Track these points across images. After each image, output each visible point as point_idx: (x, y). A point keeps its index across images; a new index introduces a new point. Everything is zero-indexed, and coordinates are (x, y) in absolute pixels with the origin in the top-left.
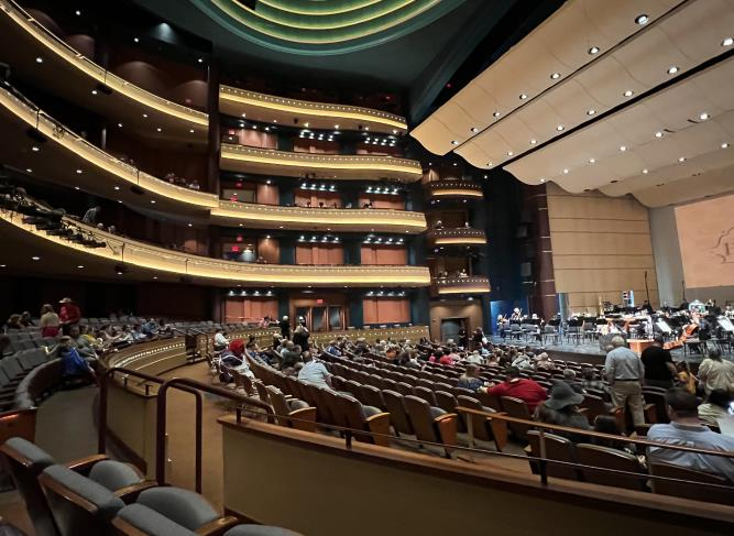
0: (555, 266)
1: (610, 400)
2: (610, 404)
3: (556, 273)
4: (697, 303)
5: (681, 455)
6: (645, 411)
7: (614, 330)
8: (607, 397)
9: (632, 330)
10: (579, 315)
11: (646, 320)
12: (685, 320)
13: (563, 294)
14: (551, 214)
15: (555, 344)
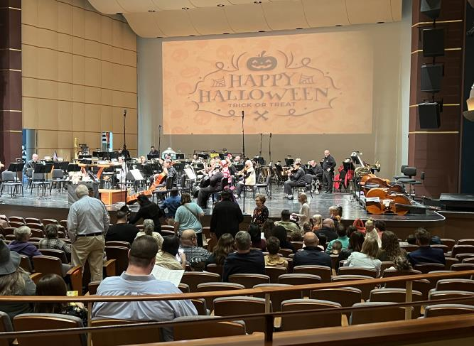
0: (24, 94)
1: (69, 261)
2: (69, 265)
3: (25, 102)
4: (169, 151)
5: (125, 306)
6: (104, 268)
7: (87, 178)
8: (66, 257)
9: (106, 178)
10: (48, 159)
11: (120, 167)
12: (158, 167)
13: (32, 131)
14: (25, 19)
15: (13, 196)
